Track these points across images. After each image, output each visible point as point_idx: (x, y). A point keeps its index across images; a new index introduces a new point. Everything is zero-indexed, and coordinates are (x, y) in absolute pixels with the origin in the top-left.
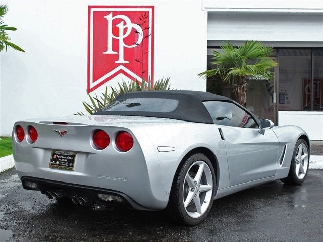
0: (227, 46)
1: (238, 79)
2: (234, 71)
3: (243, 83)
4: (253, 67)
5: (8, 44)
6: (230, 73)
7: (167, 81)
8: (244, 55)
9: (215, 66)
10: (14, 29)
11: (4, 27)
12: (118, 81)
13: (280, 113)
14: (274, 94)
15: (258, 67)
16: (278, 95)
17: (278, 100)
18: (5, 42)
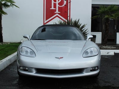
13: (117, 33)
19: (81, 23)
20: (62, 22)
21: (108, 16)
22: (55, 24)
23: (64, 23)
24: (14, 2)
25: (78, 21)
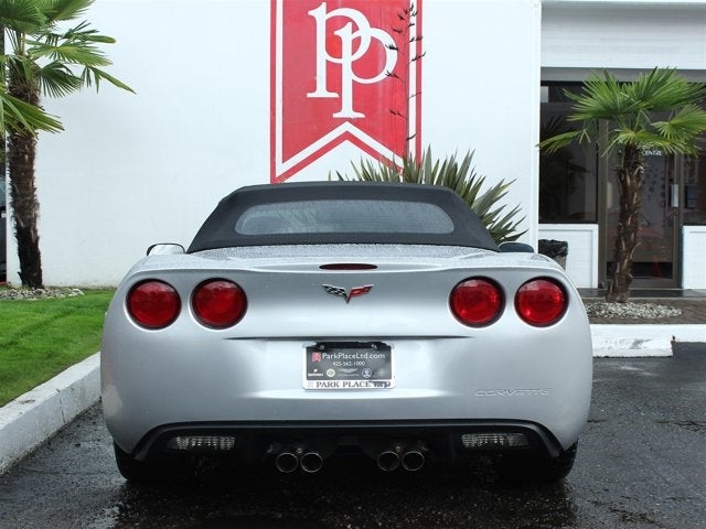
2: (623, 137)
3: (638, 163)
4: (664, 126)
8: (644, 99)
9: (579, 125)
10: (111, 41)
13: (687, 230)
14: (676, 188)
15: (674, 126)
16: (683, 189)
19: (485, 173)
20: (377, 167)
21: (631, 134)
22: (335, 178)
23: (385, 174)
24: (101, 61)
25: (467, 161)
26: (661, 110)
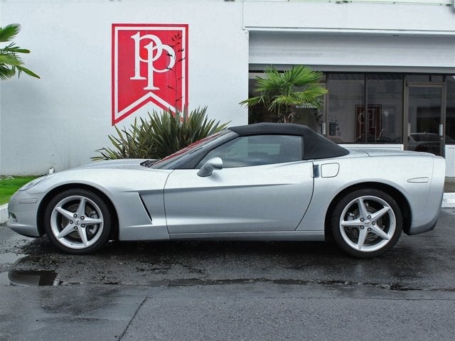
0: (271, 69)
1: (285, 108)
2: (280, 99)
3: (290, 112)
4: (301, 95)
5: (20, 69)
6: (275, 101)
7: (205, 110)
8: (291, 81)
9: (259, 94)
10: (27, 51)
11: (17, 50)
12: (149, 111)
14: (324, 124)
15: (306, 94)
16: (328, 125)
17: (328, 131)
18: (18, 67)
26: (300, 85)
